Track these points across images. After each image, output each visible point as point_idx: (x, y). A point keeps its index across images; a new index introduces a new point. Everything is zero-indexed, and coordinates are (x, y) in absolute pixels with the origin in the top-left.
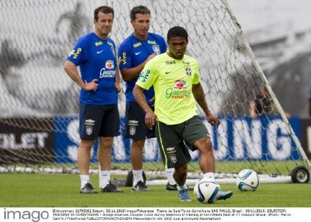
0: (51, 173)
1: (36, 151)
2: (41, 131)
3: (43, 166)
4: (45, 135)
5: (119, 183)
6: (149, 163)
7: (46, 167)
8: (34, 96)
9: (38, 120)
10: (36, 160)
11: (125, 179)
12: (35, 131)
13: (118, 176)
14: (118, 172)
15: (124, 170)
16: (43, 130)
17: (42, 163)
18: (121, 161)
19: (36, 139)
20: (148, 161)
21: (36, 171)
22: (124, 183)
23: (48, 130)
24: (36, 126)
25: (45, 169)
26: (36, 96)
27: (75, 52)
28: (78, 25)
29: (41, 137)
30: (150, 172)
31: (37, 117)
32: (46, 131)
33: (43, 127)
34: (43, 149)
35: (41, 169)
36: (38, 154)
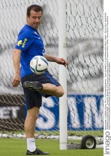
0: (22, 138)
1: (10, 120)
2: (14, 106)
3: (16, 133)
4: (18, 108)
5: (75, 146)
6: (99, 131)
7: (18, 134)
8: (10, 77)
9: (12, 96)
10: (10, 128)
11: (80, 143)
12: (10, 105)
13: (75, 141)
14: (74, 138)
15: (79, 136)
16: (16, 104)
17: (15, 130)
18: (77, 129)
19: (11, 112)
20: (98, 129)
21: (11, 136)
22: (79, 146)
23: (20, 104)
24: (11, 101)
25: (18, 135)
26: (11, 77)
27: (23, 42)
28: (44, 22)
29: (15, 110)
30: (99, 138)
31: (12, 94)
32: (19, 106)
33: (16, 102)
34: (16, 119)
35: (15, 135)
36: (12, 123)
